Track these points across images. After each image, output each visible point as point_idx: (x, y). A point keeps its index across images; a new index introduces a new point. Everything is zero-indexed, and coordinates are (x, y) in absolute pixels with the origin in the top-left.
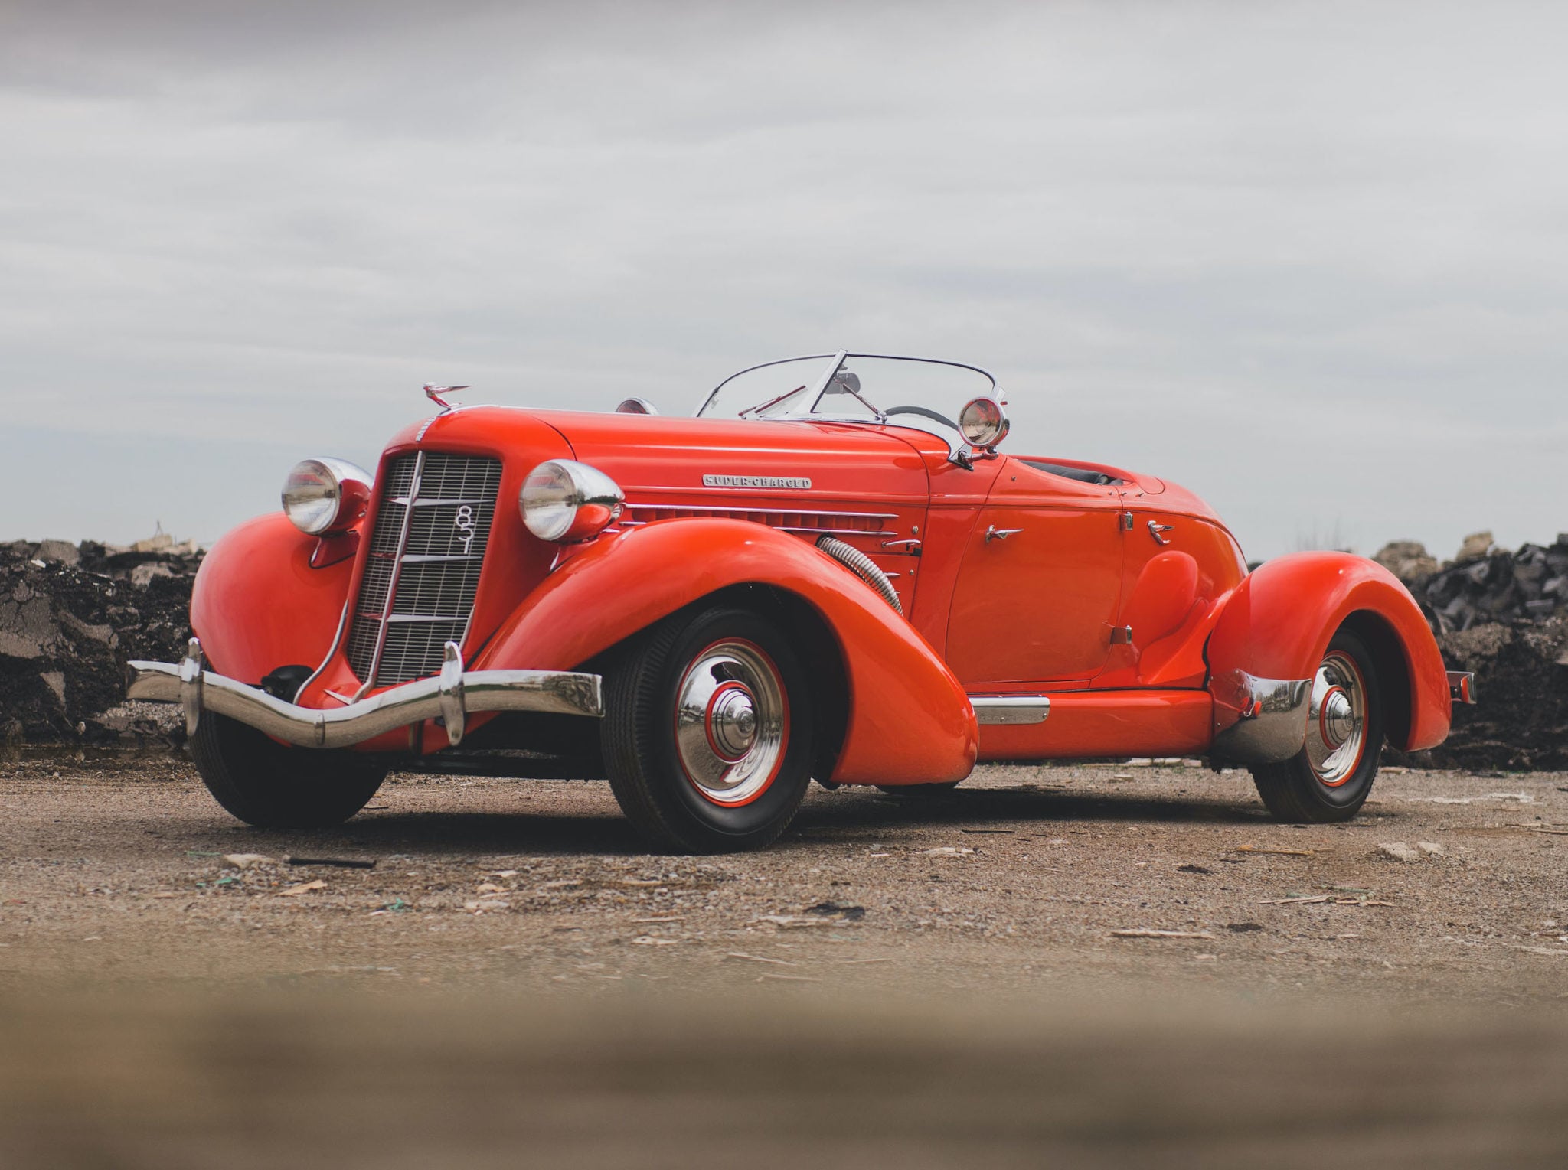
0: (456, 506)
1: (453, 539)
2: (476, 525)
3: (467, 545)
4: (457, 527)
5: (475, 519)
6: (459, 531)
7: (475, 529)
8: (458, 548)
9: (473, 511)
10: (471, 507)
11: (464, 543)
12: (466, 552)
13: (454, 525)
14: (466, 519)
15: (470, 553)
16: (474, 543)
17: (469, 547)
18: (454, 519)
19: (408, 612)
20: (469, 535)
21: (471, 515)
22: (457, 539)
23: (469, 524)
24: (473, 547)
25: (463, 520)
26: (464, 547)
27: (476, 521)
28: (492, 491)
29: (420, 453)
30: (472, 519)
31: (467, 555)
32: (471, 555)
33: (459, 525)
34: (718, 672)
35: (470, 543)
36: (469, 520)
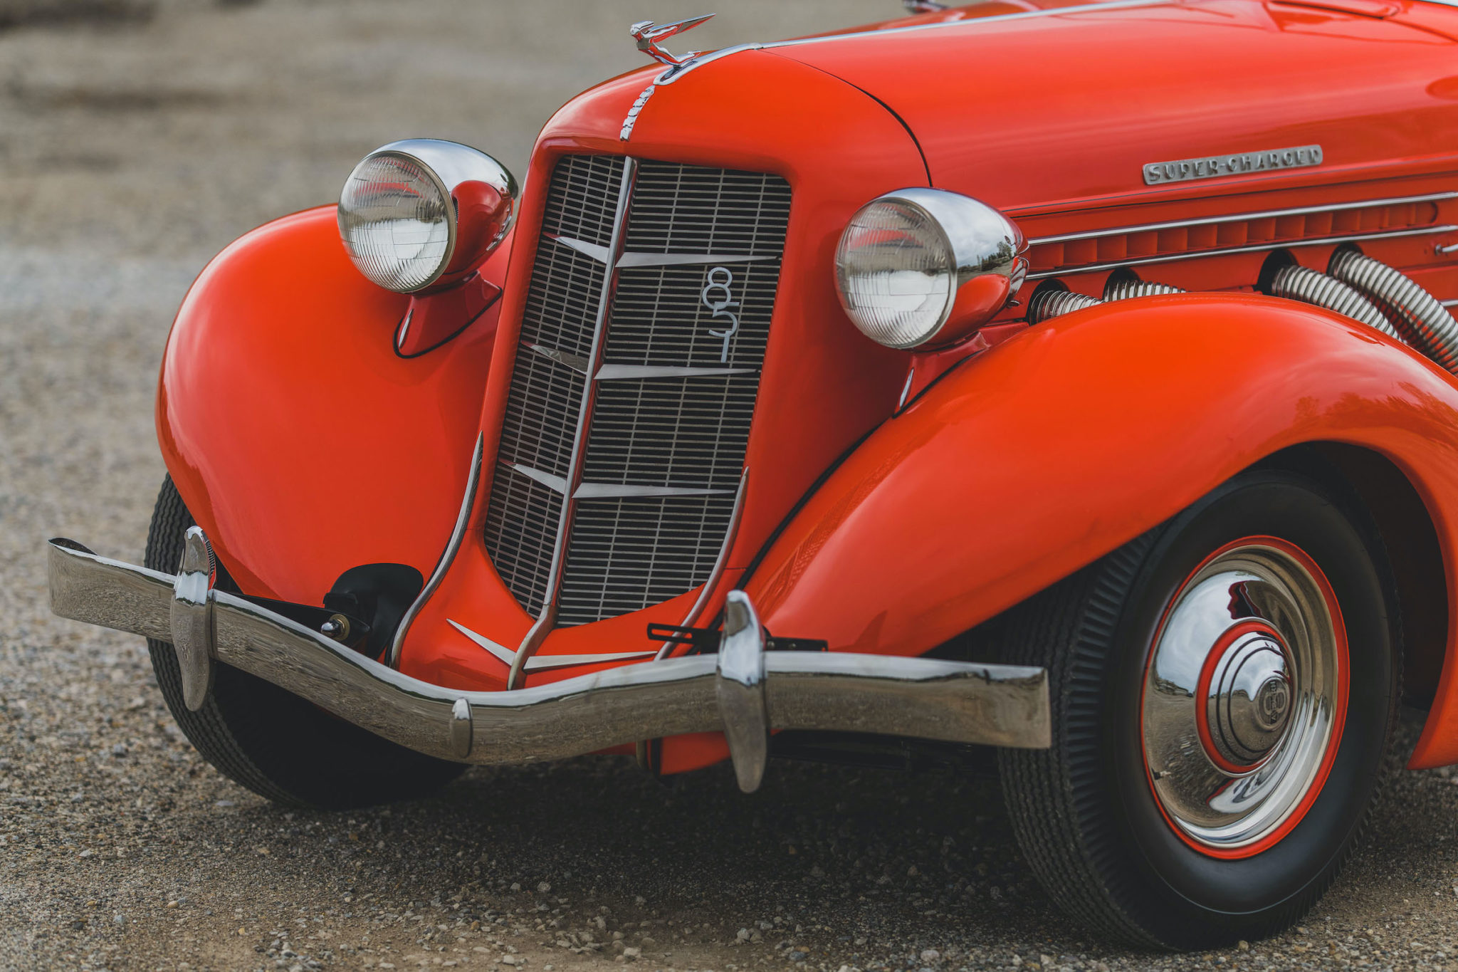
0: (700, 267)
1: (698, 333)
2: (742, 306)
3: (726, 345)
4: (704, 308)
5: (740, 294)
6: (710, 317)
7: (740, 314)
8: (708, 354)
9: (734, 277)
10: (731, 269)
11: (721, 341)
12: (723, 360)
13: (699, 305)
14: (724, 293)
15: (732, 362)
16: (739, 342)
17: (730, 350)
18: (698, 292)
19: (615, 479)
20: (730, 326)
21: (731, 286)
22: (706, 333)
23: (728, 303)
24: (738, 350)
25: (716, 295)
26: (721, 350)
27: (743, 298)
28: (774, 238)
29: (628, 161)
30: (733, 293)
31: (726, 366)
32: (735, 366)
33: (710, 306)
34: (1240, 602)
35: (731, 342)
36: (729, 297)
